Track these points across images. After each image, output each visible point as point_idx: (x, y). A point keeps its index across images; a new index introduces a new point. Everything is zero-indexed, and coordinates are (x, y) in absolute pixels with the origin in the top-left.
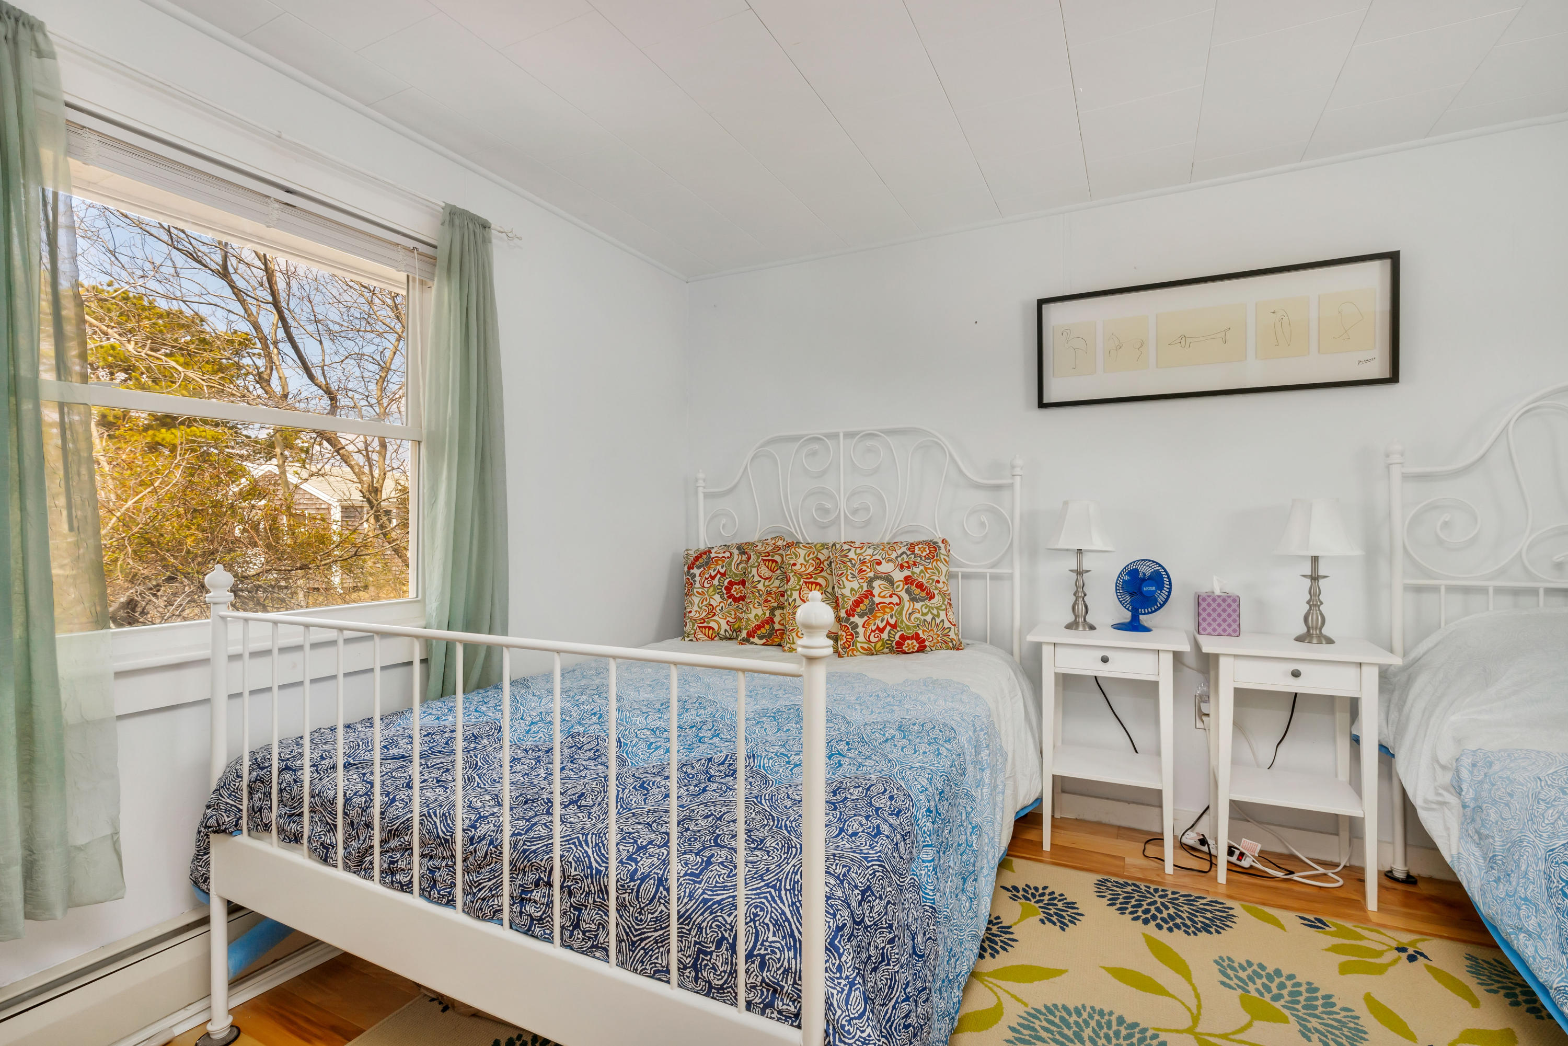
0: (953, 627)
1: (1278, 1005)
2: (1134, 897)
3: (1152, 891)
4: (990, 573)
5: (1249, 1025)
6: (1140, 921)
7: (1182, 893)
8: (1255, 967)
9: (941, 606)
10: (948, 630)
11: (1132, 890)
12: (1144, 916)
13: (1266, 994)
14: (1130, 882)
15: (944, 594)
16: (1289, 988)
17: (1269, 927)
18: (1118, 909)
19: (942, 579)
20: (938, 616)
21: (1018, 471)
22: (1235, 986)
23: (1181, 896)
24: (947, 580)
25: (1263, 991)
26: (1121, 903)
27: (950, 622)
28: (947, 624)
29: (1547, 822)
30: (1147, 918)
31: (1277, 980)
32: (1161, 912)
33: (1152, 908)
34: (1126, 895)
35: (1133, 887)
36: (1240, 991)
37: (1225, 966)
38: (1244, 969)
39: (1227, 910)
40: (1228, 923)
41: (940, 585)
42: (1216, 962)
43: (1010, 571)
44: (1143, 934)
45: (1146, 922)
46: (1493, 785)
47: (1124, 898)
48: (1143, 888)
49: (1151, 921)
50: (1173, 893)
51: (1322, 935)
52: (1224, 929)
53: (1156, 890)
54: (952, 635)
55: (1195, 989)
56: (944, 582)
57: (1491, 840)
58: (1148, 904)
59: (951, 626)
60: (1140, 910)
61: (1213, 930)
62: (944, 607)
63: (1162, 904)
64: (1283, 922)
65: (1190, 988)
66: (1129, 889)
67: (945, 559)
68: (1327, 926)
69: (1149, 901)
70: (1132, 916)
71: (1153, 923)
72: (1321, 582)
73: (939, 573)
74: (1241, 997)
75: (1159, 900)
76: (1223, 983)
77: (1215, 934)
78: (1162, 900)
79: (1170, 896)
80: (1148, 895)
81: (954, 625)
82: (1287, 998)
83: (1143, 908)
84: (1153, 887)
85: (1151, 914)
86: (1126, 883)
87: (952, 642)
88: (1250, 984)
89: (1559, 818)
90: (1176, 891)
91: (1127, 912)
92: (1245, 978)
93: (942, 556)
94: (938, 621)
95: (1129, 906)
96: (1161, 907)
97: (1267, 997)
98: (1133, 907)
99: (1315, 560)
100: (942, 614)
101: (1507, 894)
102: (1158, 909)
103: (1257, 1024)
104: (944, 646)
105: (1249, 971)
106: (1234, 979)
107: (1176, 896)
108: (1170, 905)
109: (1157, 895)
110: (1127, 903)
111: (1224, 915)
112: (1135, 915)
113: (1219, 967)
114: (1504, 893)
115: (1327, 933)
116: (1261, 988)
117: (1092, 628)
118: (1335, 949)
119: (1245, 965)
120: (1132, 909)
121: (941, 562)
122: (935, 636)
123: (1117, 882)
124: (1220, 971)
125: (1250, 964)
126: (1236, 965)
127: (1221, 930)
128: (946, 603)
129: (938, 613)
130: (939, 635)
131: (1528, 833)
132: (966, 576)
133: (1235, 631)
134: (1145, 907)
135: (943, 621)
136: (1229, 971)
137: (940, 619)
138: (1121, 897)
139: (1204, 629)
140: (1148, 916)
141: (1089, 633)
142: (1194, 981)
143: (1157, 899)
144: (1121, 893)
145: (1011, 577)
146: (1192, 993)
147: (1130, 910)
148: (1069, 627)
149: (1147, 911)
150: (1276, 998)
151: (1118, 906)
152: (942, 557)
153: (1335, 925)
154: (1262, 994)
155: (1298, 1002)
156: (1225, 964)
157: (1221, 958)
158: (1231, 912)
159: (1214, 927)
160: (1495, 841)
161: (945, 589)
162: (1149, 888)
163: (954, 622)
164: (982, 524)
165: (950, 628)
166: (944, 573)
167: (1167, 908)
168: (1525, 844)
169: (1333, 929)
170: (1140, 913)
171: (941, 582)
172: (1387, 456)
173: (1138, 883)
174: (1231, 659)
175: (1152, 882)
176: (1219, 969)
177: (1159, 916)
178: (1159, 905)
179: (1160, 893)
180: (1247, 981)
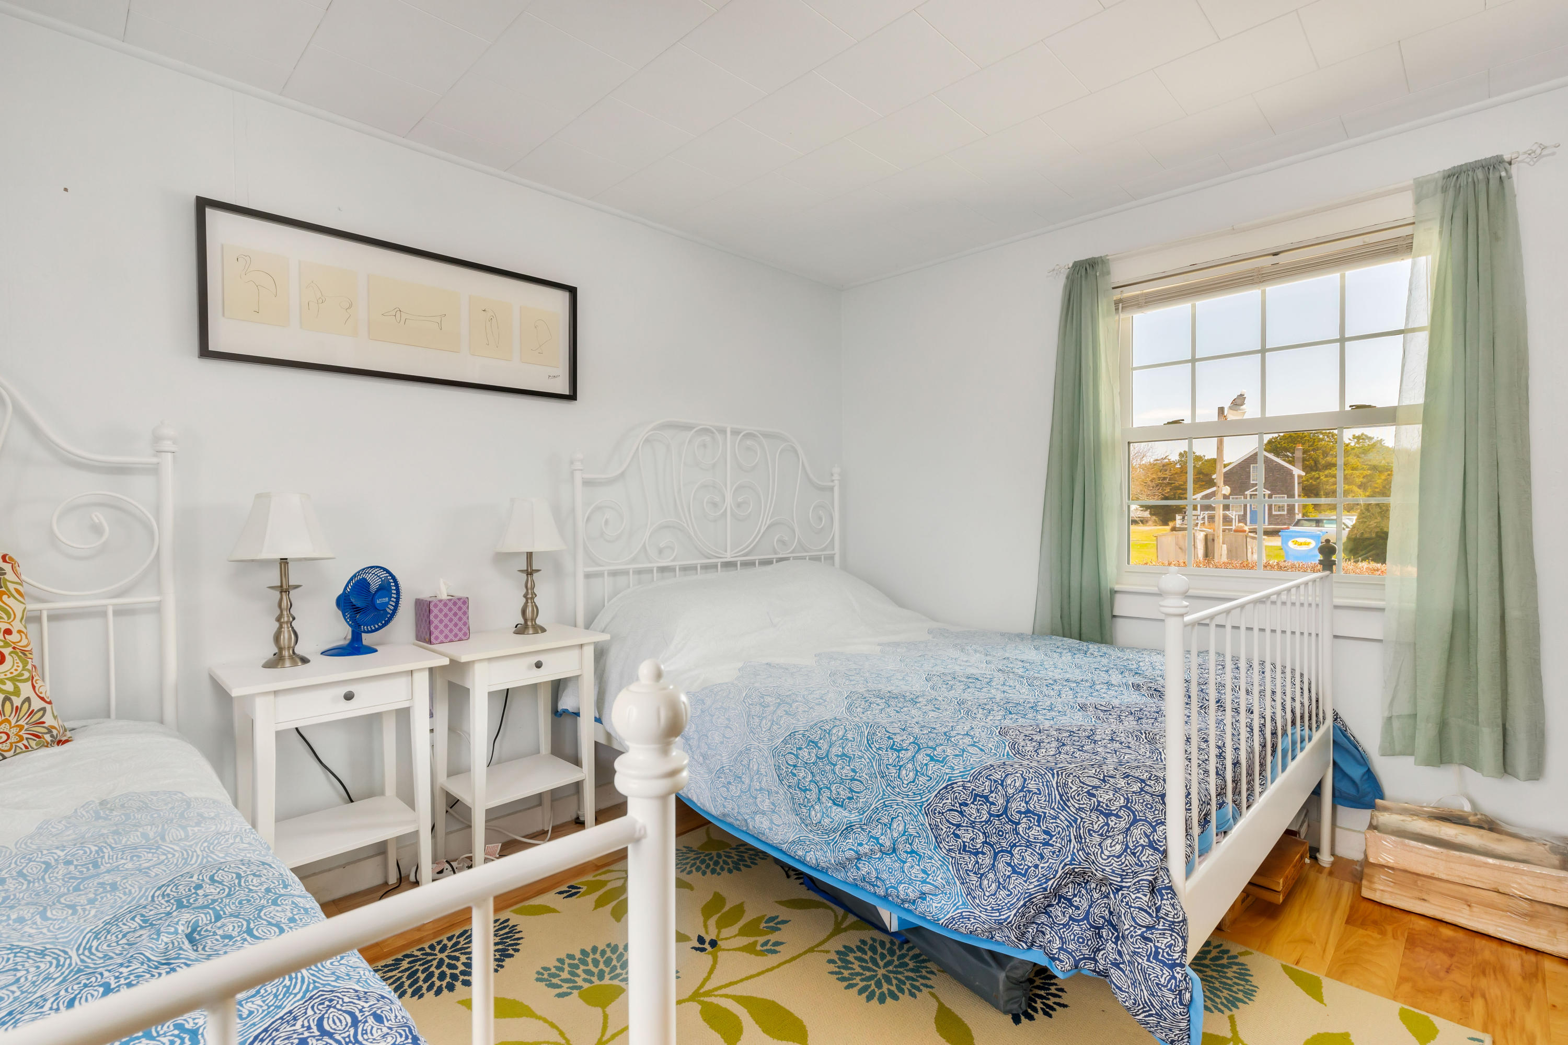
0: (48, 707)
1: (606, 981)
2: (417, 970)
3: (428, 951)
4: (113, 605)
5: (606, 1017)
6: (445, 991)
7: (457, 933)
8: (567, 961)
9: (21, 675)
10: (41, 713)
11: (409, 963)
12: (444, 983)
13: (593, 979)
14: (400, 956)
15: (23, 652)
16: (602, 961)
17: (545, 917)
18: (413, 995)
19: (16, 626)
20: (17, 692)
21: (167, 445)
22: (569, 991)
23: (458, 937)
24: (25, 627)
25: (589, 977)
26: (410, 986)
27: (42, 699)
28: (37, 704)
29: (764, 730)
30: (448, 983)
31: (589, 960)
32: (455, 967)
33: (444, 968)
34: (407, 973)
35: (408, 960)
36: (576, 992)
37: (546, 977)
38: (562, 969)
39: (506, 924)
40: (517, 936)
41: (15, 637)
42: (538, 980)
43: (157, 598)
44: (459, 1002)
45: (451, 987)
46: (713, 716)
47: (408, 978)
48: (418, 953)
49: (456, 983)
50: (450, 939)
51: (582, 899)
52: (519, 944)
53: (432, 947)
54: (49, 720)
55: (546, 1021)
56: (19, 632)
57: (719, 757)
58: (438, 967)
59: (43, 704)
60: (435, 979)
61: (511, 952)
62: (26, 675)
63: (449, 957)
64: (552, 905)
65: (541, 1022)
66: (405, 964)
67: (17, 590)
68: (580, 888)
69: (435, 963)
70: (432, 992)
71: (458, 984)
72: (535, 575)
73: (9, 618)
74: (581, 996)
75: (443, 956)
76: (560, 995)
77: (516, 954)
78: (446, 953)
79: (450, 944)
80: (430, 958)
81: (50, 703)
82: (607, 970)
83: (436, 975)
84: (426, 946)
85: (448, 976)
86: (396, 960)
87: (50, 732)
88: (576, 979)
89: (772, 724)
90: (449, 935)
91: (424, 990)
92: (569, 977)
93: (9, 585)
94: (17, 701)
95: (421, 983)
96: (450, 961)
97: (595, 979)
98: (425, 981)
99: (530, 555)
100: (26, 690)
101: (742, 792)
102: (450, 966)
103: (609, 1010)
104: (33, 744)
105: (567, 968)
106: (563, 984)
107: (454, 940)
108: (457, 954)
109: (436, 952)
110: (416, 981)
111: (507, 930)
112: (435, 988)
113: (544, 983)
114: (739, 792)
115: (584, 894)
116: (586, 977)
117: (305, 661)
118: (600, 903)
119: (559, 965)
120: (427, 984)
121: (10, 595)
122: (12, 732)
123: (386, 966)
124: (548, 986)
125: (561, 961)
126: (554, 970)
127: (517, 947)
128: (29, 667)
129: (16, 687)
130: (21, 727)
131: (753, 742)
132: (55, 617)
133: (465, 634)
134: (437, 972)
135: (28, 700)
136: (555, 981)
137: (23, 697)
138: (404, 979)
139: (437, 638)
140: (448, 979)
141: (301, 668)
142: (539, 1013)
143: (440, 956)
144: (400, 975)
145: (157, 609)
146: (546, 1025)
147: (425, 986)
148: (270, 665)
149: (442, 976)
150: (601, 976)
151: (410, 991)
152: (11, 587)
153: (583, 883)
154: (591, 982)
155: (615, 967)
156: (546, 976)
157: (538, 973)
158: (511, 923)
159: (510, 948)
160: (722, 757)
161: (24, 642)
162: (423, 949)
163: (48, 695)
164: (97, 529)
165: (44, 709)
166: (19, 616)
167: (457, 959)
168: (752, 750)
169: (584, 888)
170: (438, 983)
171: (14, 631)
172: (572, 463)
173: (408, 952)
174: (485, 664)
175: (420, 940)
176: (546, 985)
177: (457, 972)
178: (447, 961)
179: (438, 948)
180: (573, 978)
